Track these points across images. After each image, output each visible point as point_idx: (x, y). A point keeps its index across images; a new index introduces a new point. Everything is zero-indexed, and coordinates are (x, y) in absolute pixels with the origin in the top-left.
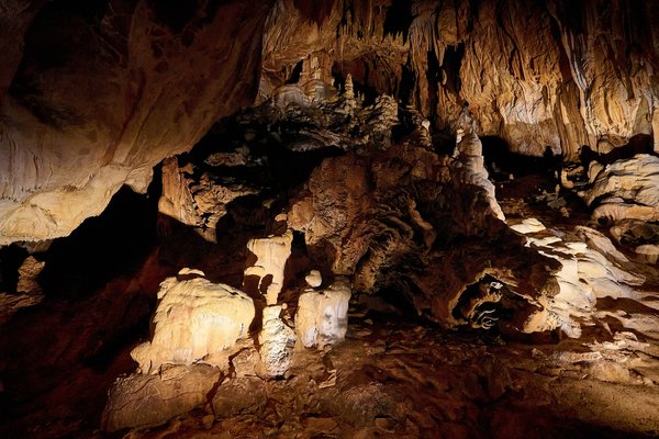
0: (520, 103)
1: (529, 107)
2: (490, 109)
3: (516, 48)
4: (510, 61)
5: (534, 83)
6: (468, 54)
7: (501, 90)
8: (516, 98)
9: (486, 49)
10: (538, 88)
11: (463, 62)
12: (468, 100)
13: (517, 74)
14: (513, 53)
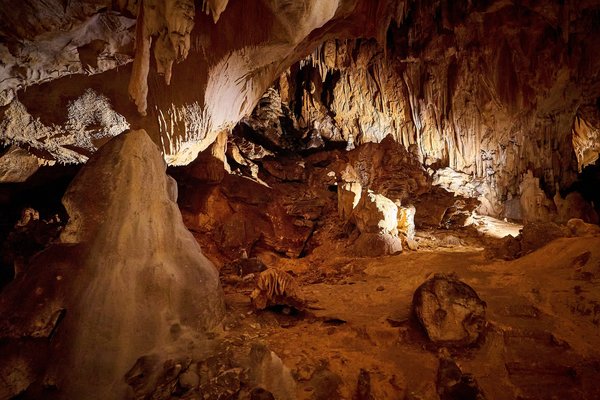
0: (376, 125)
1: (382, 129)
2: (351, 123)
3: (379, 90)
4: (374, 98)
5: (387, 116)
6: (343, 80)
7: (364, 113)
8: (374, 122)
9: (357, 83)
10: (389, 120)
11: (338, 85)
12: (337, 112)
13: (378, 107)
14: (376, 93)
